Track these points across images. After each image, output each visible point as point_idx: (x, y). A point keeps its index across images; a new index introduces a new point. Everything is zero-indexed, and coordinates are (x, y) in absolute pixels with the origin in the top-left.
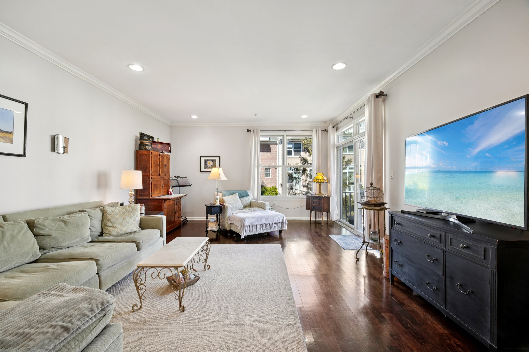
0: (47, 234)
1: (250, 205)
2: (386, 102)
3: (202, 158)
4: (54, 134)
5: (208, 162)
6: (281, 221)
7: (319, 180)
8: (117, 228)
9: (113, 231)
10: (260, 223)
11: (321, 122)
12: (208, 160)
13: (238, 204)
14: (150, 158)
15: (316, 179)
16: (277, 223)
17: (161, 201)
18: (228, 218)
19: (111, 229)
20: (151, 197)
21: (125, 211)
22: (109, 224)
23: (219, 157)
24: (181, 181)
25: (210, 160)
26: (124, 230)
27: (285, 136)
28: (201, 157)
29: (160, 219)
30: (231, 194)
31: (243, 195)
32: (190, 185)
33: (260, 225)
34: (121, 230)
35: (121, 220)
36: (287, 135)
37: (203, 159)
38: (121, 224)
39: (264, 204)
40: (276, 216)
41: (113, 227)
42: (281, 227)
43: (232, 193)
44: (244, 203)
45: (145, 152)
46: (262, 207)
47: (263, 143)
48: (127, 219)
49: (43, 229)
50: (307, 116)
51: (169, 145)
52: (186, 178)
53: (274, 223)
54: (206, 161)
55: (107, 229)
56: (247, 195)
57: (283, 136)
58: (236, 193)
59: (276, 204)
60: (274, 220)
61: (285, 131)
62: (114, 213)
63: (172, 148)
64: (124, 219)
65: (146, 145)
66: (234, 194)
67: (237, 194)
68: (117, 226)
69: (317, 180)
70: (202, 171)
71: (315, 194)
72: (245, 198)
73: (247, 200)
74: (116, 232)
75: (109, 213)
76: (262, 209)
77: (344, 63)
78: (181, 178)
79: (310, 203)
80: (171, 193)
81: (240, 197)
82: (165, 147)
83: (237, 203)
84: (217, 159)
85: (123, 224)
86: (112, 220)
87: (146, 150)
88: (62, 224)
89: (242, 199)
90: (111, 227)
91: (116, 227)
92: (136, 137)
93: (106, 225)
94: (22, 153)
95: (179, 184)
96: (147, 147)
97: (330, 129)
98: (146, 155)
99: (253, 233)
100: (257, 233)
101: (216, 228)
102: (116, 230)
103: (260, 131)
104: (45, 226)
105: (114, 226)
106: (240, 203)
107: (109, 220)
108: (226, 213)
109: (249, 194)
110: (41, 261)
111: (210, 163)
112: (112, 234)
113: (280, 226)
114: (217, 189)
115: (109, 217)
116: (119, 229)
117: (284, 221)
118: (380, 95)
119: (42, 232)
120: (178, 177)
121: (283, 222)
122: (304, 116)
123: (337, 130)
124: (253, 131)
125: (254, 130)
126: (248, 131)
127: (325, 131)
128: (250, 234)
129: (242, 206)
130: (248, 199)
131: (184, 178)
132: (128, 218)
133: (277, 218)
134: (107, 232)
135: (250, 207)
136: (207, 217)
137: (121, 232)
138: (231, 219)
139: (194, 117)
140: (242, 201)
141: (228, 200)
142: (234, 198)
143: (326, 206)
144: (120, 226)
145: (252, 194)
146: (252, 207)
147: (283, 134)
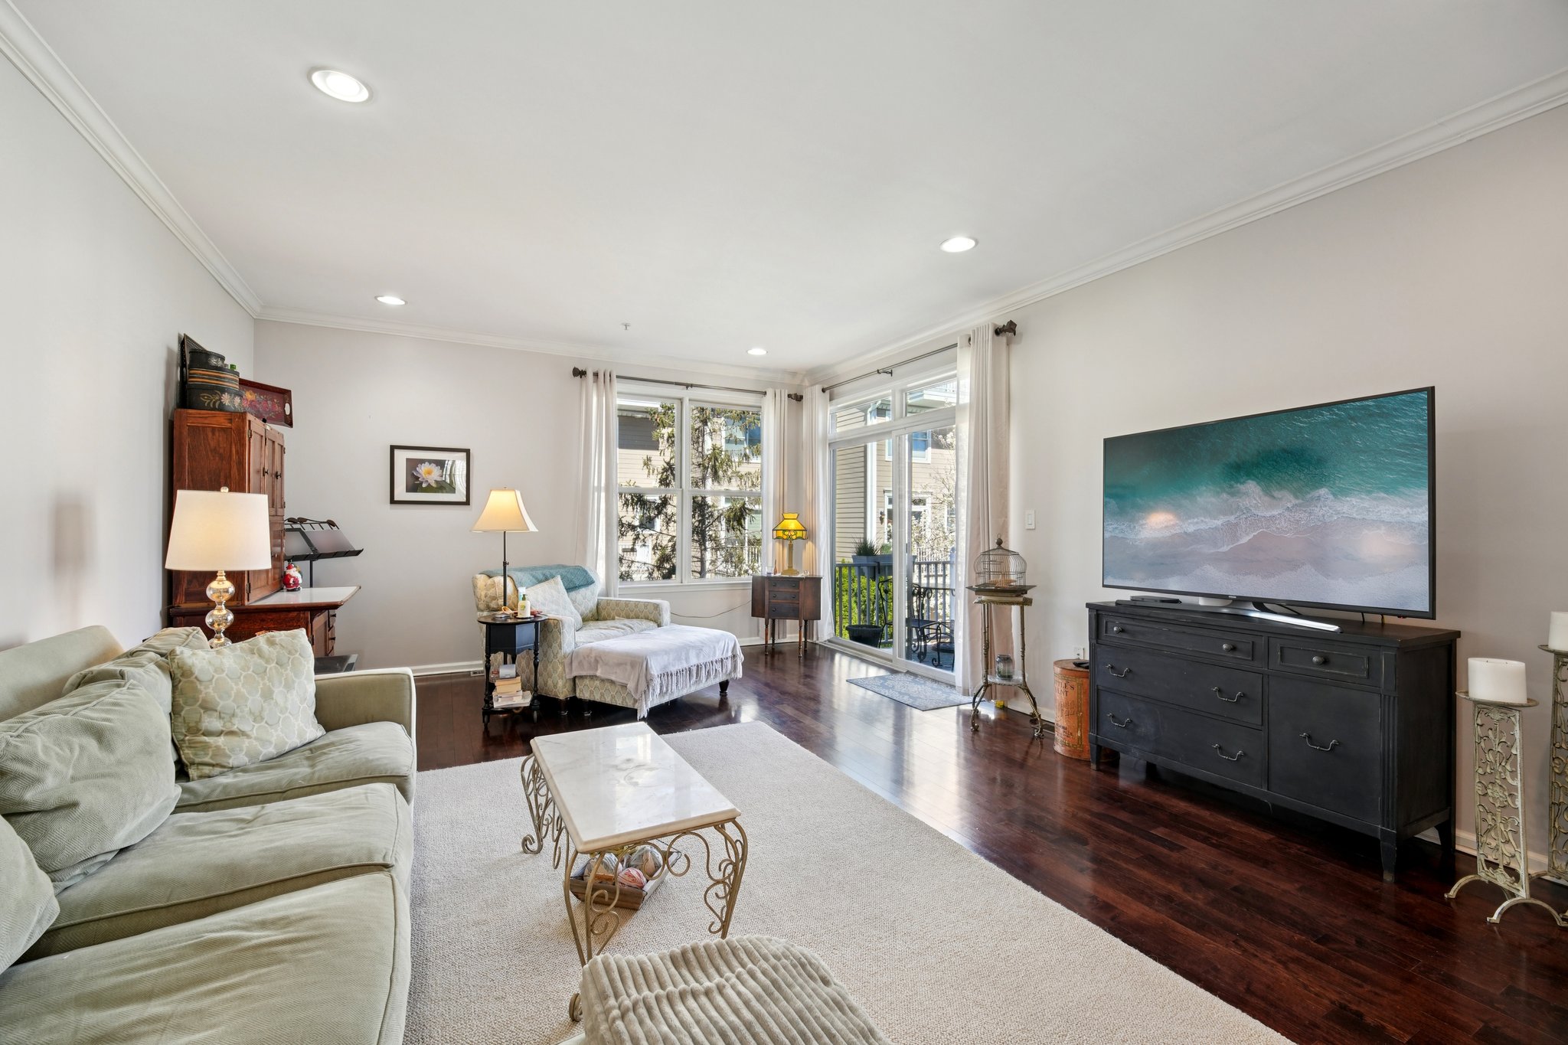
0: (52, 802)
1: (597, 615)
2: (1015, 348)
3: (397, 452)
5: (422, 469)
7: (793, 534)
8: (248, 736)
9: (232, 750)
10: (685, 665)
11: (785, 372)
12: (422, 461)
14: (244, 445)
15: (784, 531)
18: (567, 661)
19: (221, 740)
20: (246, 603)
21: (262, 662)
22: (211, 722)
23: (467, 452)
24: (322, 538)
25: (430, 461)
26: (273, 740)
27: (686, 401)
28: (393, 448)
30: (541, 581)
31: (577, 583)
32: (357, 553)
33: (684, 673)
34: (265, 742)
35: (254, 701)
36: (693, 397)
37: (401, 457)
38: (258, 718)
39: (653, 605)
41: (231, 733)
42: (727, 673)
43: (543, 577)
44: (583, 609)
45: (220, 421)
46: (648, 617)
48: (278, 691)
49: (35, 781)
50: (765, 352)
51: (284, 395)
52: (331, 523)
53: (716, 662)
54: (412, 465)
55: (206, 747)
56: (588, 582)
58: (554, 575)
61: (688, 386)
62: (224, 675)
63: (298, 407)
64: (268, 695)
65: (223, 390)
66: (549, 577)
67: (559, 578)
68: (246, 728)
69: (787, 533)
70: (396, 499)
71: (775, 572)
72: (583, 591)
73: (589, 598)
74: (247, 754)
75: (201, 677)
76: (652, 624)
77: (971, 238)
78: (316, 526)
79: (767, 598)
80: (296, 583)
81: (569, 589)
82: (270, 404)
84: (459, 459)
85: (265, 714)
86: (222, 703)
87: (222, 408)
88: (92, 744)
89: (573, 594)
90: (220, 734)
91: (243, 734)
92: (170, 351)
93: (195, 730)
95: (315, 550)
96: (226, 399)
97: (813, 394)
98: (224, 430)
100: (676, 696)
101: (524, 699)
102: (246, 743)
103: (618, 377)
104: (44, 766)
105: (234, 728)
106: (573, 606)
107: (207, 707)
108: (555, 645)
109: (594, 578)
111: (429, 473)
112: (232, 762)
114: (505, 564)
115: (208, 692)
116: (256, 739)
118: (1007, 330)
119: (31, 796)
120: (302, 521)
122: (757, 352)
123: (833, 399)
124: (596, 375)
125: (595, 371)
126: (579, 373)
127: (799, 398)
129: (580, 618)
130: (592, 594)
131: (326, 526)
132: (281, 689)
133: (722, 644)
134: (207, 759)
135: (597, 620)
136: (488, 660)
137: (264, 751)
139: (391, 300)
140: (575, 602)
142: (555, 593)
143: (809, 602)
144: (257, 725)
147: (679, 395)
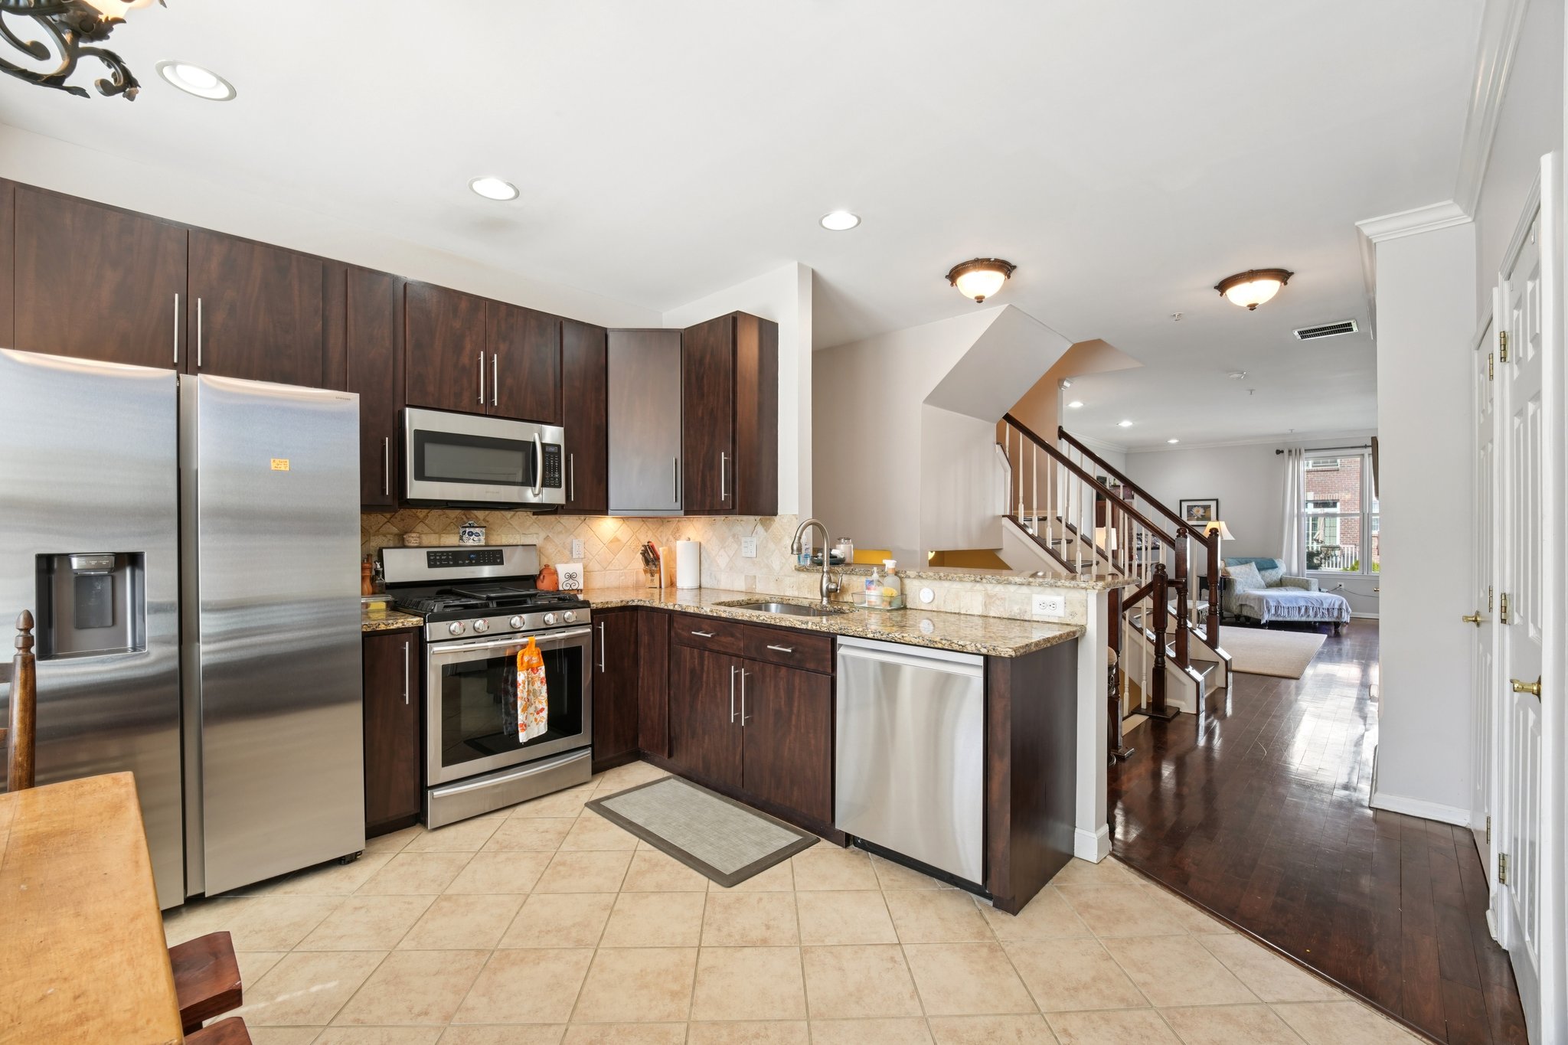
1: (1280, 584)
3: (1183, 503)
5: (1195, 510)
6: (1337, 606)
13: (1254, 580)
16: (1328, 609)
18: (1237, 597)
23: (1217, 500)
25: (1198, 506)
28: (1181, 501)
30: (1243, 564)
31: (1265, 566)
37: (1185, 505)
39: (1307, 581)
40: (1326, 598)
42: (1337, 617)
43: (1244, 561)
44: (1268, 580)
46: (1305, 586)
53: (1323, 609)
54: (1190, 508)
56: (1274, 567)
57: (1363, 455)
58: (1251, 562)
59: (1343, 587)
60: (1322, 604)
66: (1246, 563)
67: (1253, 564)
72: (1270, 571)
73: (1274, 575)
76: (1303, 588)
81: (1260, 569)
82: (1128, 491)
83: (1252, 577)
84: (1213, 504)
89: (1263, 572)
99: (1280, 619)
100: (1288, 619)
103: (1305, 450)
106: (1259, 577)
108: (1234, 589)
109: (1278, 565)
111: (1198, 511)
113: (1336, 614)
117: (1344, 607)
121: (1340, 609)
124: (1290, 451)
125: (1290, 449)
126: (1278, 452)
128: (1274, 619)
129: (1263, 583)
130: (1277, 573)
133: (1328, 601)
136: (1201, 593)
138: (1243, 598)
140: (1263, 577)
141: (1237, 572)
142: (1247, 569)
145: (1284, 565)
146: (1286, 585)
147: (1362, 453)
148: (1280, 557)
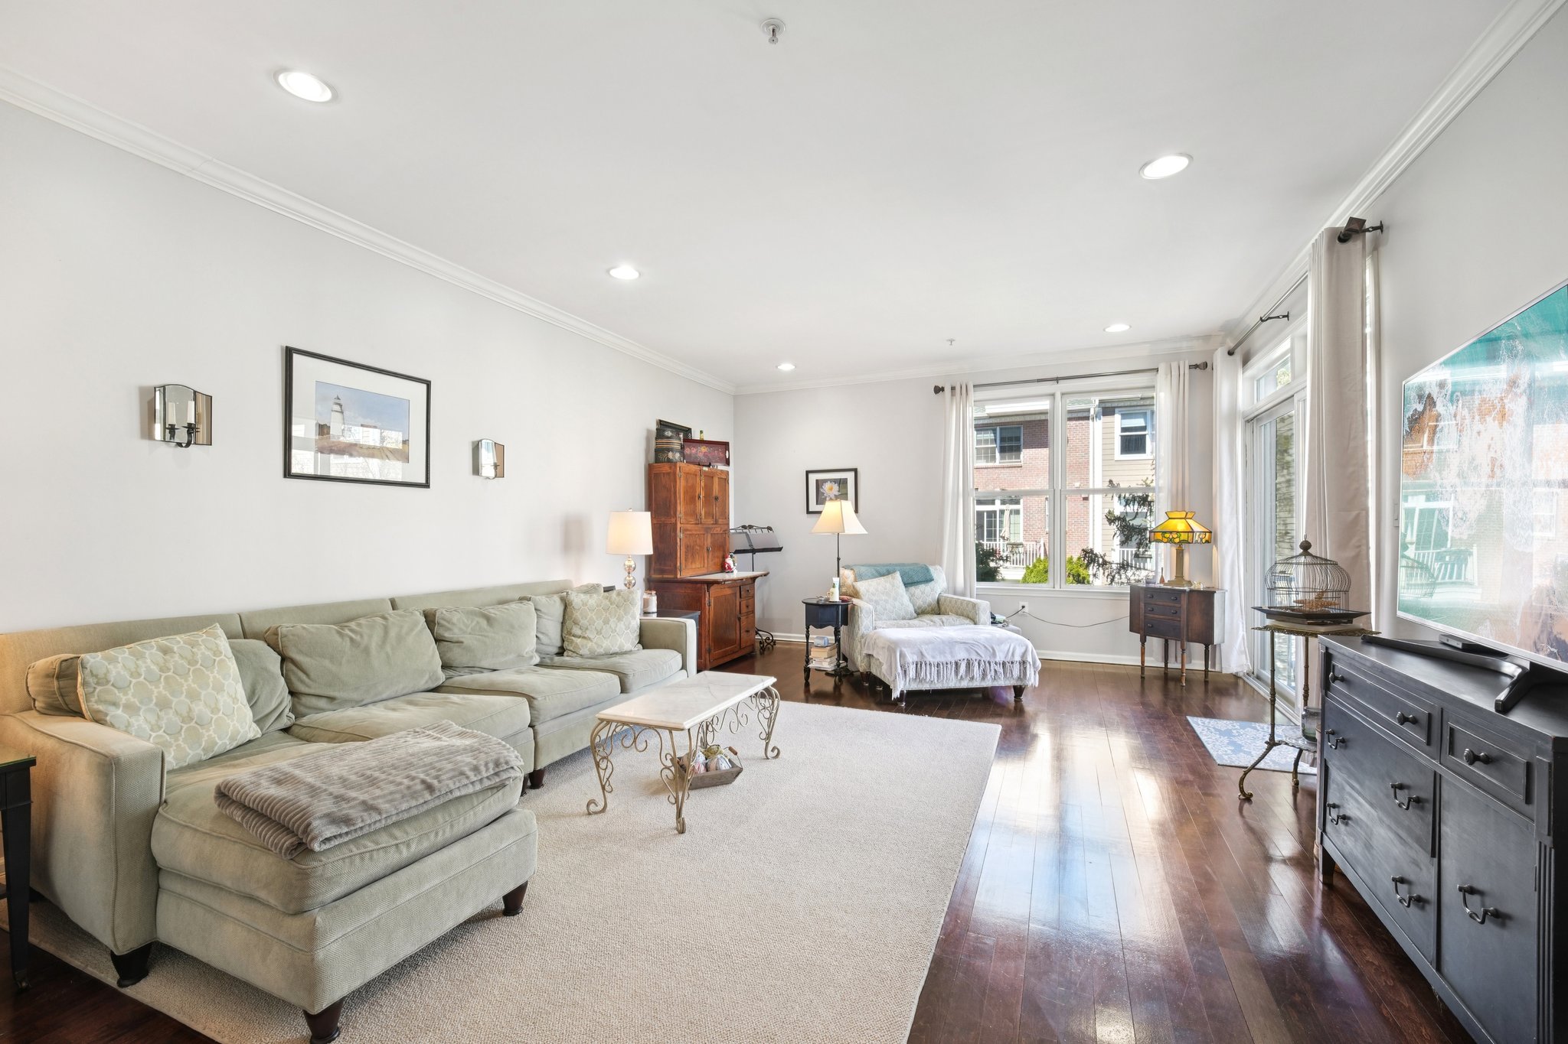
0: (455, 640)
1: (937, 609)
2: (1383, 250)
3: (810, 475)
4: (477, 439)
5: (827, 487)
6: (1017, 658)
7: (1175, 536)
8: (592, 641)
9: (582, 646)
10: (949, 658)
11: (1189, 338)
12: (825, 481)
13: (897, 604)
14: (676, 482)
15: (1164, 533)
16: (1004, 664)
17: (699, 585)
18: (863, 640)
19: (578, 641)
20: (679, 576)
21: (608, 603)
22: (576, 631)
23: (855, 471)
24: (758, 539)
25: (831, 481)
26: (604, 645)
27: (1058, 396)
28: (808, 473)
29: (682, 626)
30: (882, 575)
31: (916, 579)
32: (780, 549)
33: (949, 666)
34: (599, 646)
35: (599, 623)
36: (1064, 391)
37: (813, 478)
38: (599, 632)
39: (974, 605)
40: (1001, 642)
41: (584, 638)
42: (1019, 678)
43: (884, 572)
44: (920, 603)
45: (666, 468)
46: (970, 615)
47: (981, 422)
48: (613, 620)
49: (449, 629)
50: (1127, 327)
51: (725, 445)
52: (769, 529)
53: (996, 663)
54: (819, 483)
55: (572, 641)
56: (929, 580)
57: (1053, 395)
58: (894, 572)
59: (1026, 610)
60: (994, 654)
61: (1057, 380)
62: (586, 608)
63: (732, 454)
64: (606, 622)
65: (669, 450)
66: (889, 573)
67: (898, 575)
68: (591, 636)
69: (1167, 535)
70: (810, 510)
71: (1162, 580)
72: (922, 587)
73: (927, 594)
74: (589, 650)
75: (576, 607)
76: (968, 621)
77: (1181, 154)
78: (759, 531)
79: (1142, 611)
80: (729, 568)
81: (907, 585)
82: (717, 452)
83: (895, 599)
84: (850, 476)
85: (603, 631)
86: (582, 621)
87: (669, 461)
88: (484, 623)
89: (912, 589)
90: (579, 637)
91: (589, 639)
92: (649, 431)
93: (570, 633)
94: (423, 481)
95: (751, 545)
96: (670, 455)
97: (1219, 358)
98: (668, 474)
99: (925, 687)
100: (939, 686)
101: (830, 663)
102: (590, 644)
103: (974, 386)
104: (453, 624)
105: (586, 636)
106: (906, 599)
107: (576, 623)
108: (856, 626)
109: (935, 576)
110: (444, 688)
111: (831, 489)
112: (581, 652)
113: (1016, 672)
114: (839, 559)
115: (577, 615)
116: (596, 643)
117: (1030, 659)
118: (1353, 231)
119: (447, 635)
120: (751, 527)
121: (1023, 663)
122: (1118, 328)
123: (1246, 361)
124: (953, 388)
125: (954, 385)
126: (938, 390)
127: (1203, 366)
128: (915, 687)
129: (911, 609)
130: (932, 590)
131: (765, 531)
132: (615, 619)
133: (1005, 647)
134: (571, 648)
135: (939, 614)
136: (808, 632)
137: (598, 651)
138: (869, 643)
139: (786, 367)
140: (911, 596)
141: (868, 591)
142: (888, 585)
143: (1197, 621)
144: (598, 636)
145: (943, 576)
146: (944, 614)
147: (1051, 392)
148: (938, 562)
